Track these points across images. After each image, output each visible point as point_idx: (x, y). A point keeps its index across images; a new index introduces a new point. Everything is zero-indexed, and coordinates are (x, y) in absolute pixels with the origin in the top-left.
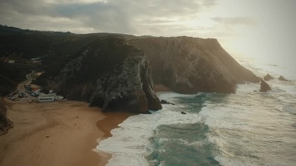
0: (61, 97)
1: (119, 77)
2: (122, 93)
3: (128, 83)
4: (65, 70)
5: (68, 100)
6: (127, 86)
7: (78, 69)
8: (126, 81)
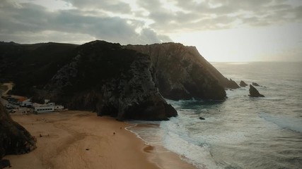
0: (61, 107)
1: (131, 82)
2: (138, 99)
3: (143, 88)
4: (58, 77)
5: (69, 110)
6: (142, 91)
7: (74, 76)
8: (141, 87)
